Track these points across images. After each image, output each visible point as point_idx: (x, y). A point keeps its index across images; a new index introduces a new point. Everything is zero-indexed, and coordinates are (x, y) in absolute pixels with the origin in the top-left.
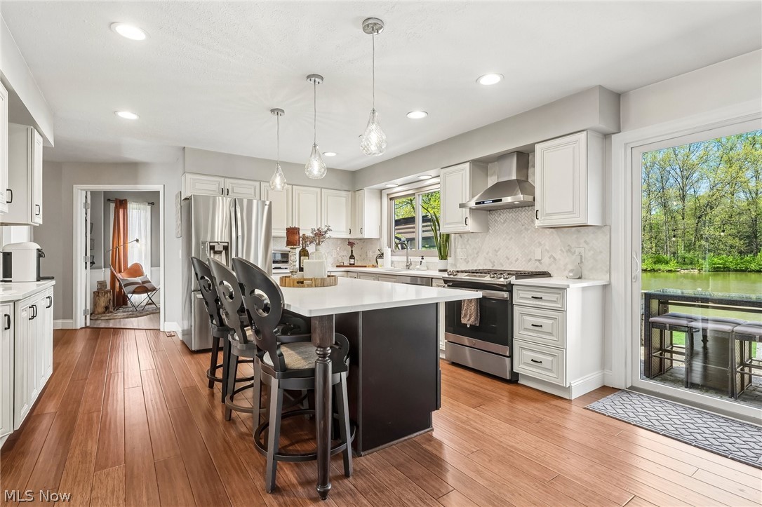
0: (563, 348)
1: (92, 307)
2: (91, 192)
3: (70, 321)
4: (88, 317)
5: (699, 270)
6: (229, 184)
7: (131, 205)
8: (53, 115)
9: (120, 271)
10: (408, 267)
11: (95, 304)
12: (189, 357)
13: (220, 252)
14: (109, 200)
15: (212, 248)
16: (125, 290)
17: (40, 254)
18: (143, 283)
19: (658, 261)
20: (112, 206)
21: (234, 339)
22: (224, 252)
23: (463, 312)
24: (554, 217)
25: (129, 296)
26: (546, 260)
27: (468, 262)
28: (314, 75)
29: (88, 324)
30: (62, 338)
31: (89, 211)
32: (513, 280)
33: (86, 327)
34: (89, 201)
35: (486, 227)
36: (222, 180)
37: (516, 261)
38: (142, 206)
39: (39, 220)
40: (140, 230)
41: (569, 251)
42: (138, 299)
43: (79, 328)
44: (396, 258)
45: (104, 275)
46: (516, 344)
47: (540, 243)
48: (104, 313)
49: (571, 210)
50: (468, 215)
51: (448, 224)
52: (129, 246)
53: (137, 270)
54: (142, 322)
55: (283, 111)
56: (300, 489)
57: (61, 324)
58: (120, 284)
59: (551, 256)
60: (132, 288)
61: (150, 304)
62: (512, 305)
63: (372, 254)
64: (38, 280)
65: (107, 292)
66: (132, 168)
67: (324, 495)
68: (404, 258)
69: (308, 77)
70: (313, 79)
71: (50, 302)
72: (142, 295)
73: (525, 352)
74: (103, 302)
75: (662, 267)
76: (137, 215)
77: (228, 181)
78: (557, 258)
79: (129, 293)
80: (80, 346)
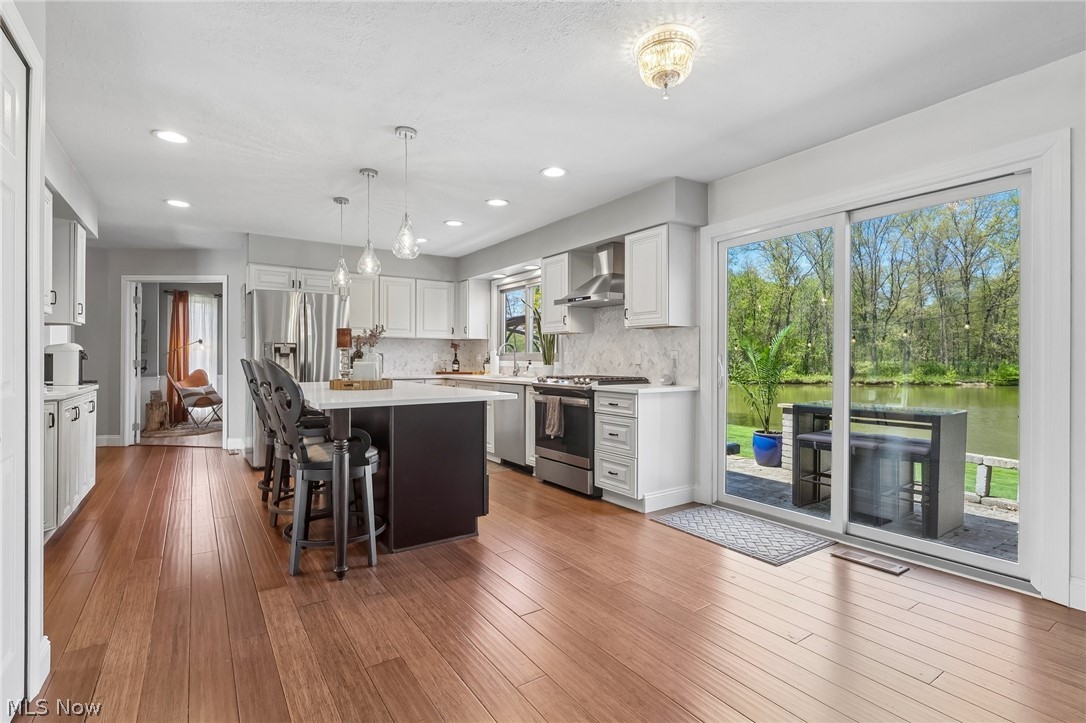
0: (632, 456)
1: (144, 422)
2: (143, 284)
3: (117, 437)
4: (138, 432)
5: (988, 383)
6: (301, 275)
7: (193, 298)
8: (98, 205)
9: (179, 380)
10: (516, 373)
11: (147, 418)
12: (250, 474)
13: (288, 355)
14: (166, 292)
15: (277, 350)
16: (186, 402)
17: (83, 356)
18: (207, 393)
19: (930, 371)
20: (170, 298)
21: (292, 457)
22: (292, 355)
23: (548, 423)
24: (641, 317)
25: (190, 409)
26: (645, 365)
27: (574, 367)
28: (366, 170)
29: (138, 441)
30: (106, 456)
31: (140, 306)
32: (595, 385)
33: (136, 445)
34: (140, 294)
35: (590, 327)
36: (293, 271)
37: (619, 365)
38: (207, 299)
39: (81, 320)
40: (204, 329)
41: (665, 354)
42: (199, 413)
43: (127, 445)
44: (505, 363)
45: (159, 384)
46: (598, 456)
47: (640, 345)
48: (159, 429)
49: (654, 309)
50: (566, 314)
51: (549, 323)
52: (191, 348)
53: (200, 378)
54: (204, 439)
55: (347, 200)
56: (322, 574)
57: (106, 440)
58: (179, 395)
59: (650, 361)
60: (193, 399)
61: (216, 420)
62: (594, 413)
63: (480, 359)
64: (80, 384)
65: (162, 404)
66: (191, 256)
67: (341, 575)
68: (512, 363)
69: (361, 171)
70: (366, 173)
71: (93, 407)
72: (207, 409)
73: (605, 464)
74: (157, 417)
75: (935, 379)
76: (199, 310)
77: (300, 271)
78: (655, 362)
79: (190, 406)
80: (128, 463)
